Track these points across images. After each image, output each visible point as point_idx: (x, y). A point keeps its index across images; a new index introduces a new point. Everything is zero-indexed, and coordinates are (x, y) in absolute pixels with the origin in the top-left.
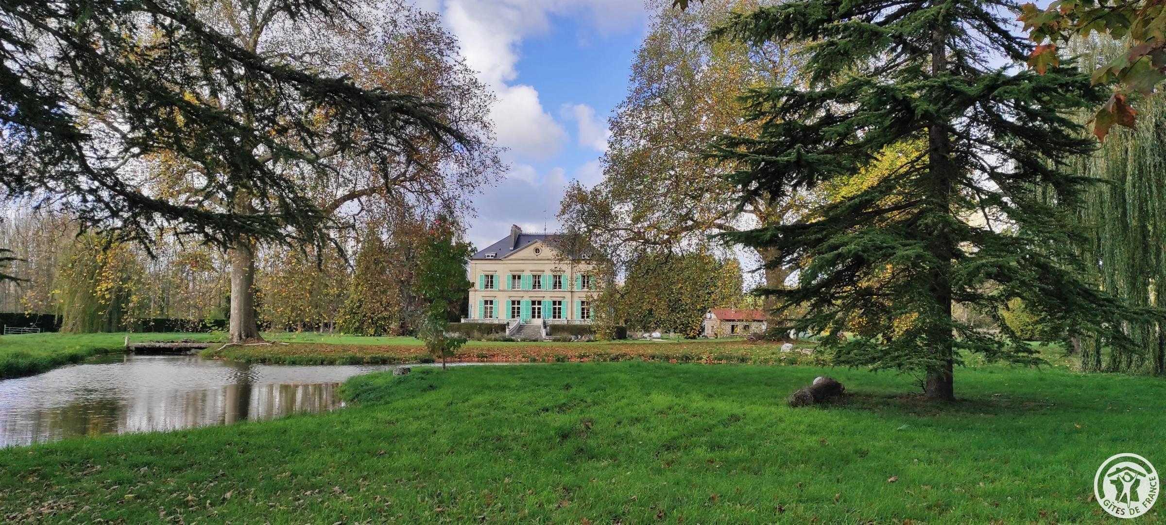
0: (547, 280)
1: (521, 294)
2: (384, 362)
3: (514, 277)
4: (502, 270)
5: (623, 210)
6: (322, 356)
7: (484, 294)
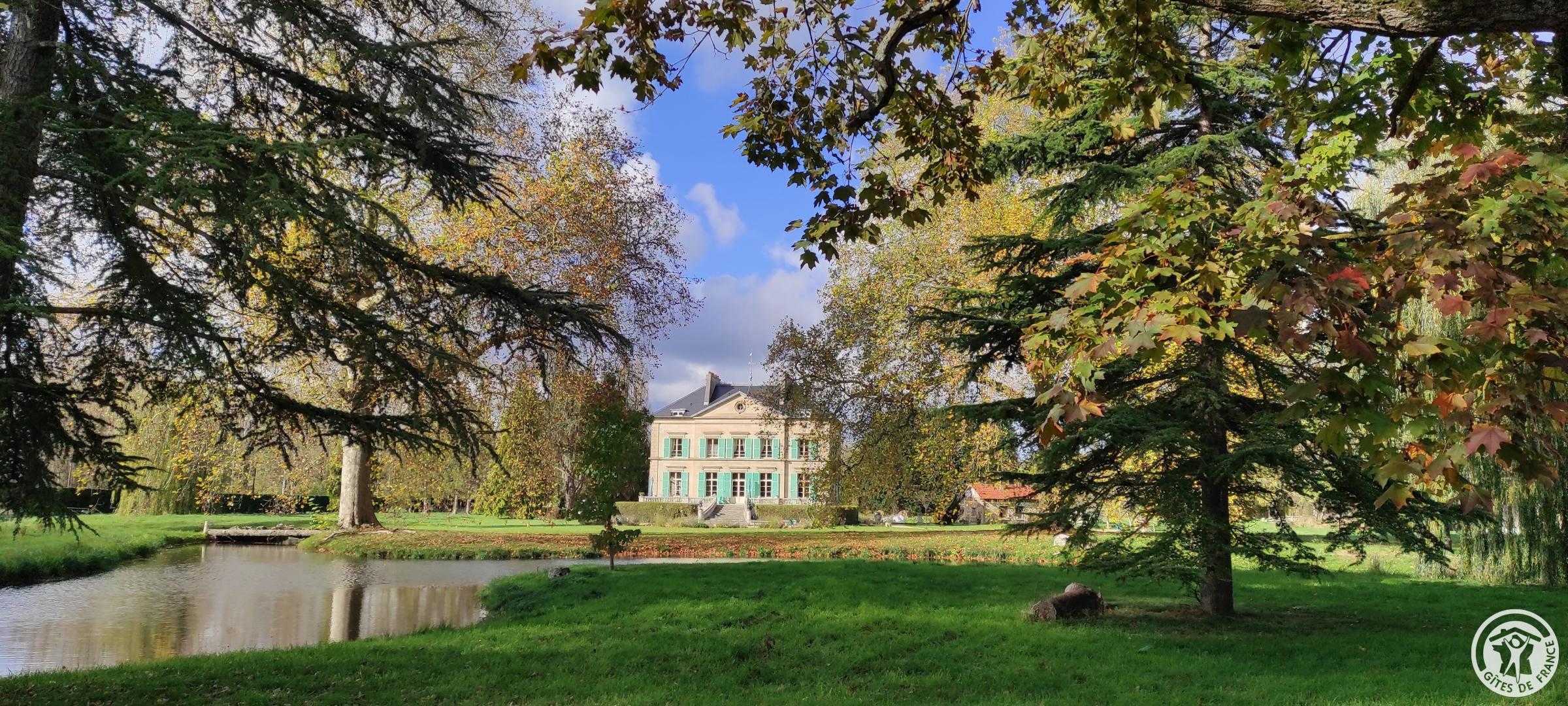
0: (752, 446)
1: (718, 464)
2: (537, 556)
3: (709, 441)
4: (694, 432)
5: (851, 356)
6: (457, 549)
7: (669, 463)
